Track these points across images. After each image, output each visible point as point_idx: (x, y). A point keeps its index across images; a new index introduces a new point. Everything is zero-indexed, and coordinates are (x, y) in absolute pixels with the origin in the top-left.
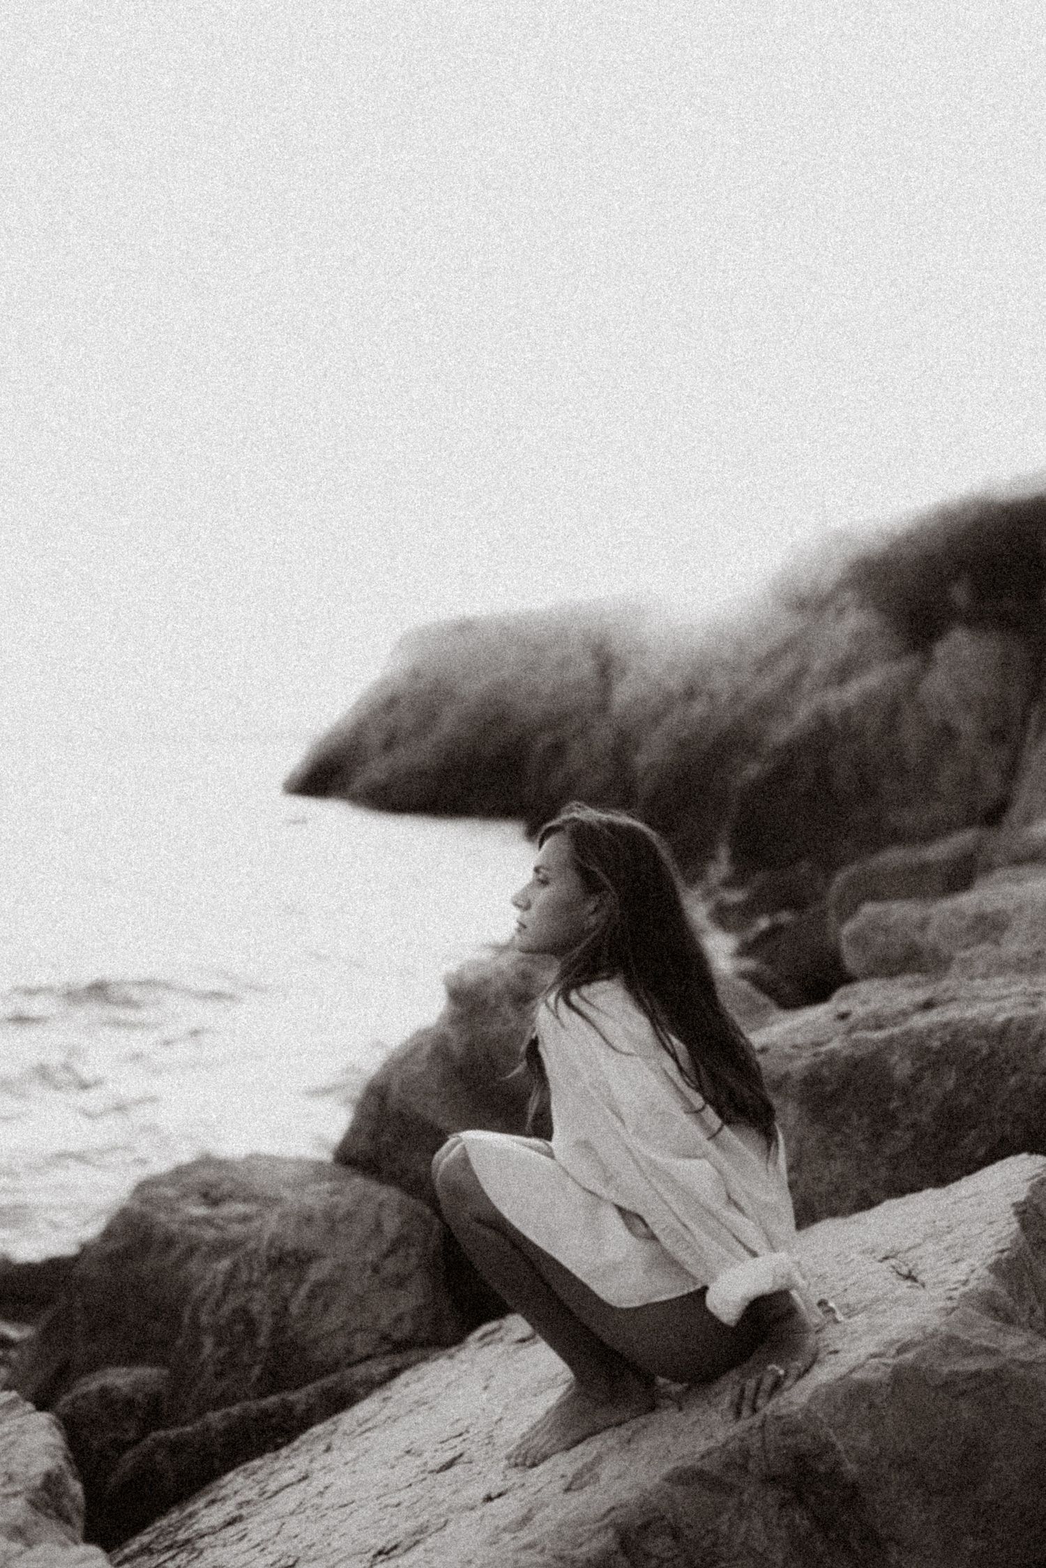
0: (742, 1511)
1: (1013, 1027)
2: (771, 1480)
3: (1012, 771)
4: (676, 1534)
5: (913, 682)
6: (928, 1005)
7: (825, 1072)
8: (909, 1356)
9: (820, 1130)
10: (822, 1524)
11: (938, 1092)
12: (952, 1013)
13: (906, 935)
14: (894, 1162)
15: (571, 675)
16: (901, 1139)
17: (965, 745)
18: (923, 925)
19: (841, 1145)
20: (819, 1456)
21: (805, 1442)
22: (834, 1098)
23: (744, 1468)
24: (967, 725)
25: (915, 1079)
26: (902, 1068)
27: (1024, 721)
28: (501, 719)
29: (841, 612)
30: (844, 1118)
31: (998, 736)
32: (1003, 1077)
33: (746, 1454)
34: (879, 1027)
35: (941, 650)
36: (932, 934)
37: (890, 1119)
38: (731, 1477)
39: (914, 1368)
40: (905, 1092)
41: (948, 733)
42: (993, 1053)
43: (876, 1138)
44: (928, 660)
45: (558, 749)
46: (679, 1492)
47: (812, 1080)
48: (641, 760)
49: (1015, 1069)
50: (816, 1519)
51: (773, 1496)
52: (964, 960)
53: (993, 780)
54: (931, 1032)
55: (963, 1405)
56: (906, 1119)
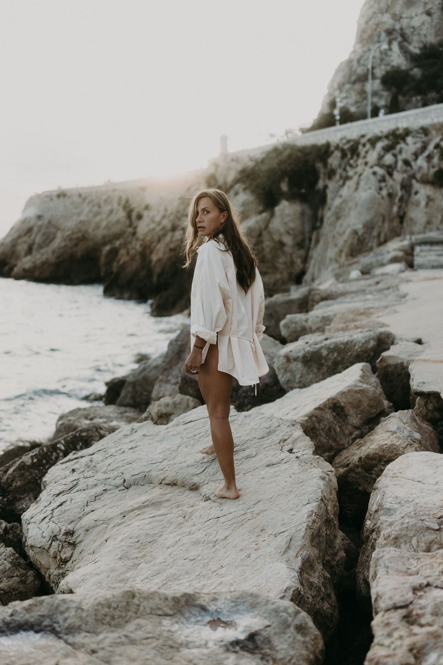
0: (326, 413)
1: (349, 342)
2: (330, 408)
3: (306, 260)
4: (316, 417)
5: (268, 223)
6: (326, 339)
7: (307, 355)
8: (350, 388)
9: (306, 368)
10: (338, 414)
11: (333, 358)
12: (333, 340)
13: (301, 324)
14: (323, 374)
15: (114, 218)
16: (325, 369)
17: (287, 249)
18: (306, 321)
19: (311, 371)
20: (338, 403)
21: (335, 401)
22: (310, 360)
23: (326, 407)
24: (288, 240)
25: (328, 355)
26: (324, 353)
27: (310, 240)
28: (84, 238)
29: (236, 194)
30: (312, 365)
31: (300, 245)
32: (347, 353)
33: (326, 404)
34: (316, 344)
35: (277, 209)
36: (310, 323)
37: (322, 365)
38: (324, 408)
39: (351, 389)
40: (325, 358)
41: (282, 244)
42: (345, 348)
43: (319, 369)
44: (272, 215)
45: (114, 252)
46: (316, 411)
47: (304, 357)
48: (154, 257)
49: (350, 351)
50: (336, 413)
51: (330, 411)
52: (328, 329)
53: (298, 261)
54: (331, 344)
55: (358, 394)
56: (326, 364)
